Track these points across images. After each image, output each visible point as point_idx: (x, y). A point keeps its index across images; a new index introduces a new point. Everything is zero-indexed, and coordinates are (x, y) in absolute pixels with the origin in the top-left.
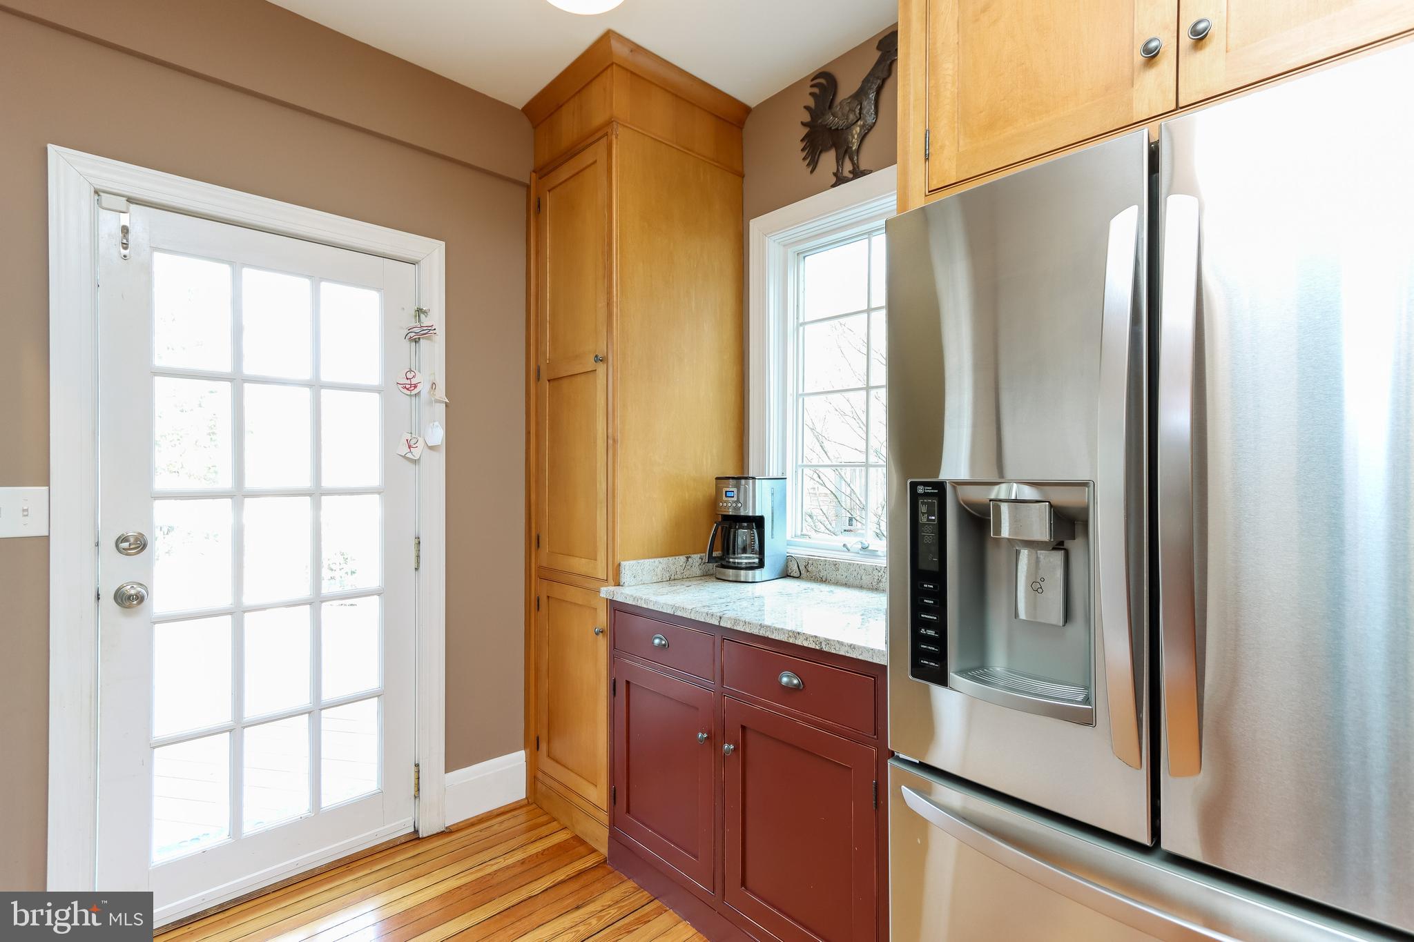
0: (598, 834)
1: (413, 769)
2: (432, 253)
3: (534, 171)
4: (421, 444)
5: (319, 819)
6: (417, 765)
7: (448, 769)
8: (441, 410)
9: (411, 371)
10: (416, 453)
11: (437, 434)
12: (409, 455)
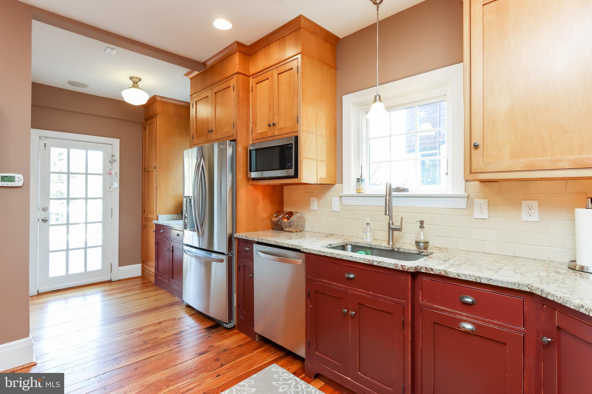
0: (153, 279)
1: (110, 265)
2: (116, 142)
3: (144, 119)
4: (112, 187)
5: (86, 273)
6: (111, 264)
7: (119, 266)
8: (118, 179)
9: (110, 170)
10: (111, 189)
11: (116, 185)
12: (110, 190)
